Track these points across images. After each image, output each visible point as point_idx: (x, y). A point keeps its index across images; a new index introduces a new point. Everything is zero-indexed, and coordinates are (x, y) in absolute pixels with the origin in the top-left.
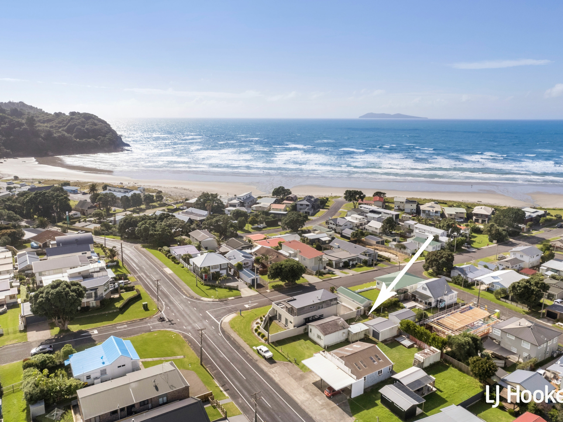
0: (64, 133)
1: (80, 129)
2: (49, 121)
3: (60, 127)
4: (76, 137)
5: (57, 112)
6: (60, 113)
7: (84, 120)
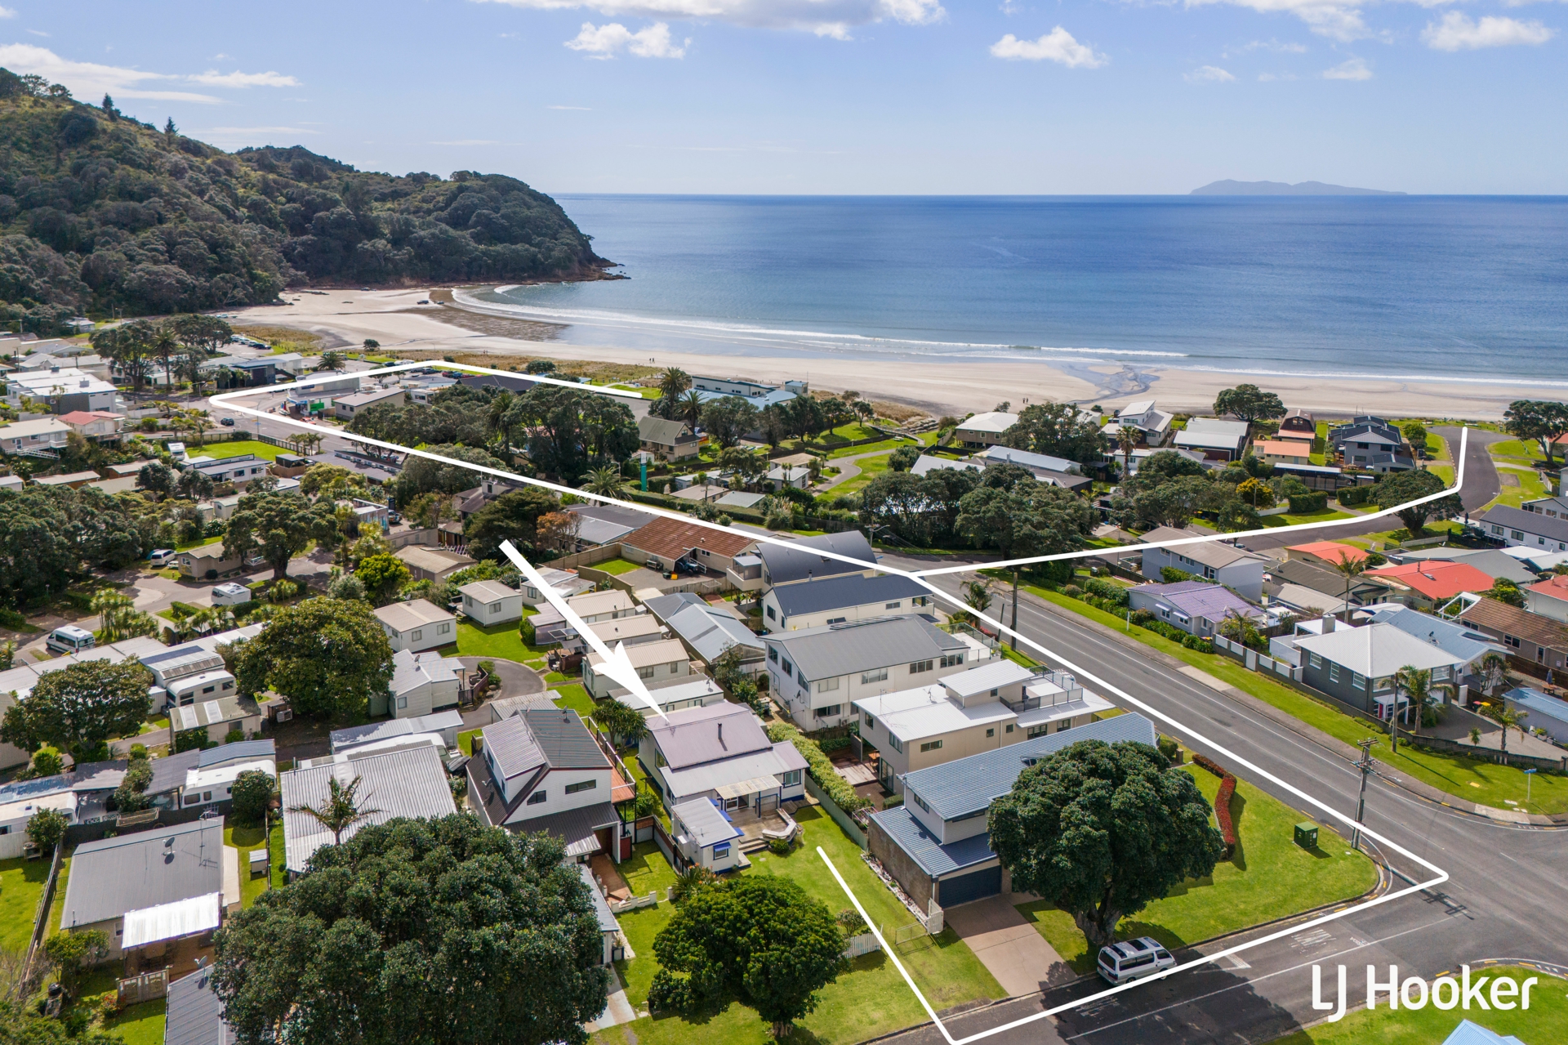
0: (443, 226)
1: (487, 216)
2: (395, 195)
3: (429, 212)
4: (478, 238)
5: (417, 171)
6: (425, 175)
7: (495, 192)
